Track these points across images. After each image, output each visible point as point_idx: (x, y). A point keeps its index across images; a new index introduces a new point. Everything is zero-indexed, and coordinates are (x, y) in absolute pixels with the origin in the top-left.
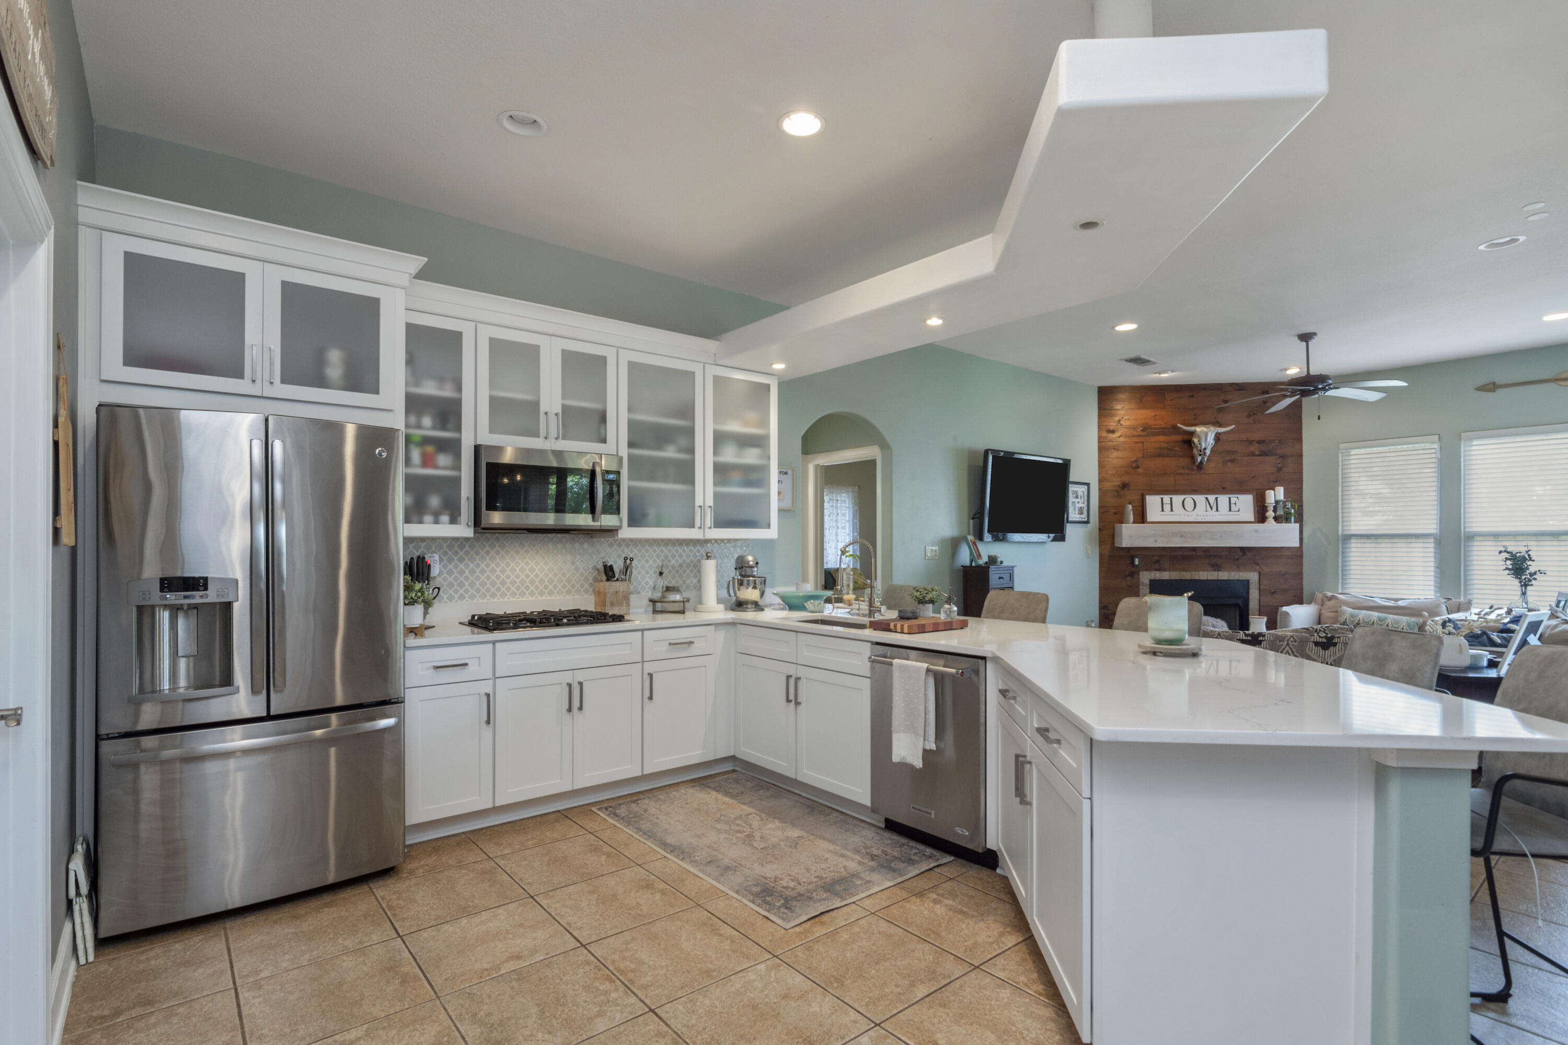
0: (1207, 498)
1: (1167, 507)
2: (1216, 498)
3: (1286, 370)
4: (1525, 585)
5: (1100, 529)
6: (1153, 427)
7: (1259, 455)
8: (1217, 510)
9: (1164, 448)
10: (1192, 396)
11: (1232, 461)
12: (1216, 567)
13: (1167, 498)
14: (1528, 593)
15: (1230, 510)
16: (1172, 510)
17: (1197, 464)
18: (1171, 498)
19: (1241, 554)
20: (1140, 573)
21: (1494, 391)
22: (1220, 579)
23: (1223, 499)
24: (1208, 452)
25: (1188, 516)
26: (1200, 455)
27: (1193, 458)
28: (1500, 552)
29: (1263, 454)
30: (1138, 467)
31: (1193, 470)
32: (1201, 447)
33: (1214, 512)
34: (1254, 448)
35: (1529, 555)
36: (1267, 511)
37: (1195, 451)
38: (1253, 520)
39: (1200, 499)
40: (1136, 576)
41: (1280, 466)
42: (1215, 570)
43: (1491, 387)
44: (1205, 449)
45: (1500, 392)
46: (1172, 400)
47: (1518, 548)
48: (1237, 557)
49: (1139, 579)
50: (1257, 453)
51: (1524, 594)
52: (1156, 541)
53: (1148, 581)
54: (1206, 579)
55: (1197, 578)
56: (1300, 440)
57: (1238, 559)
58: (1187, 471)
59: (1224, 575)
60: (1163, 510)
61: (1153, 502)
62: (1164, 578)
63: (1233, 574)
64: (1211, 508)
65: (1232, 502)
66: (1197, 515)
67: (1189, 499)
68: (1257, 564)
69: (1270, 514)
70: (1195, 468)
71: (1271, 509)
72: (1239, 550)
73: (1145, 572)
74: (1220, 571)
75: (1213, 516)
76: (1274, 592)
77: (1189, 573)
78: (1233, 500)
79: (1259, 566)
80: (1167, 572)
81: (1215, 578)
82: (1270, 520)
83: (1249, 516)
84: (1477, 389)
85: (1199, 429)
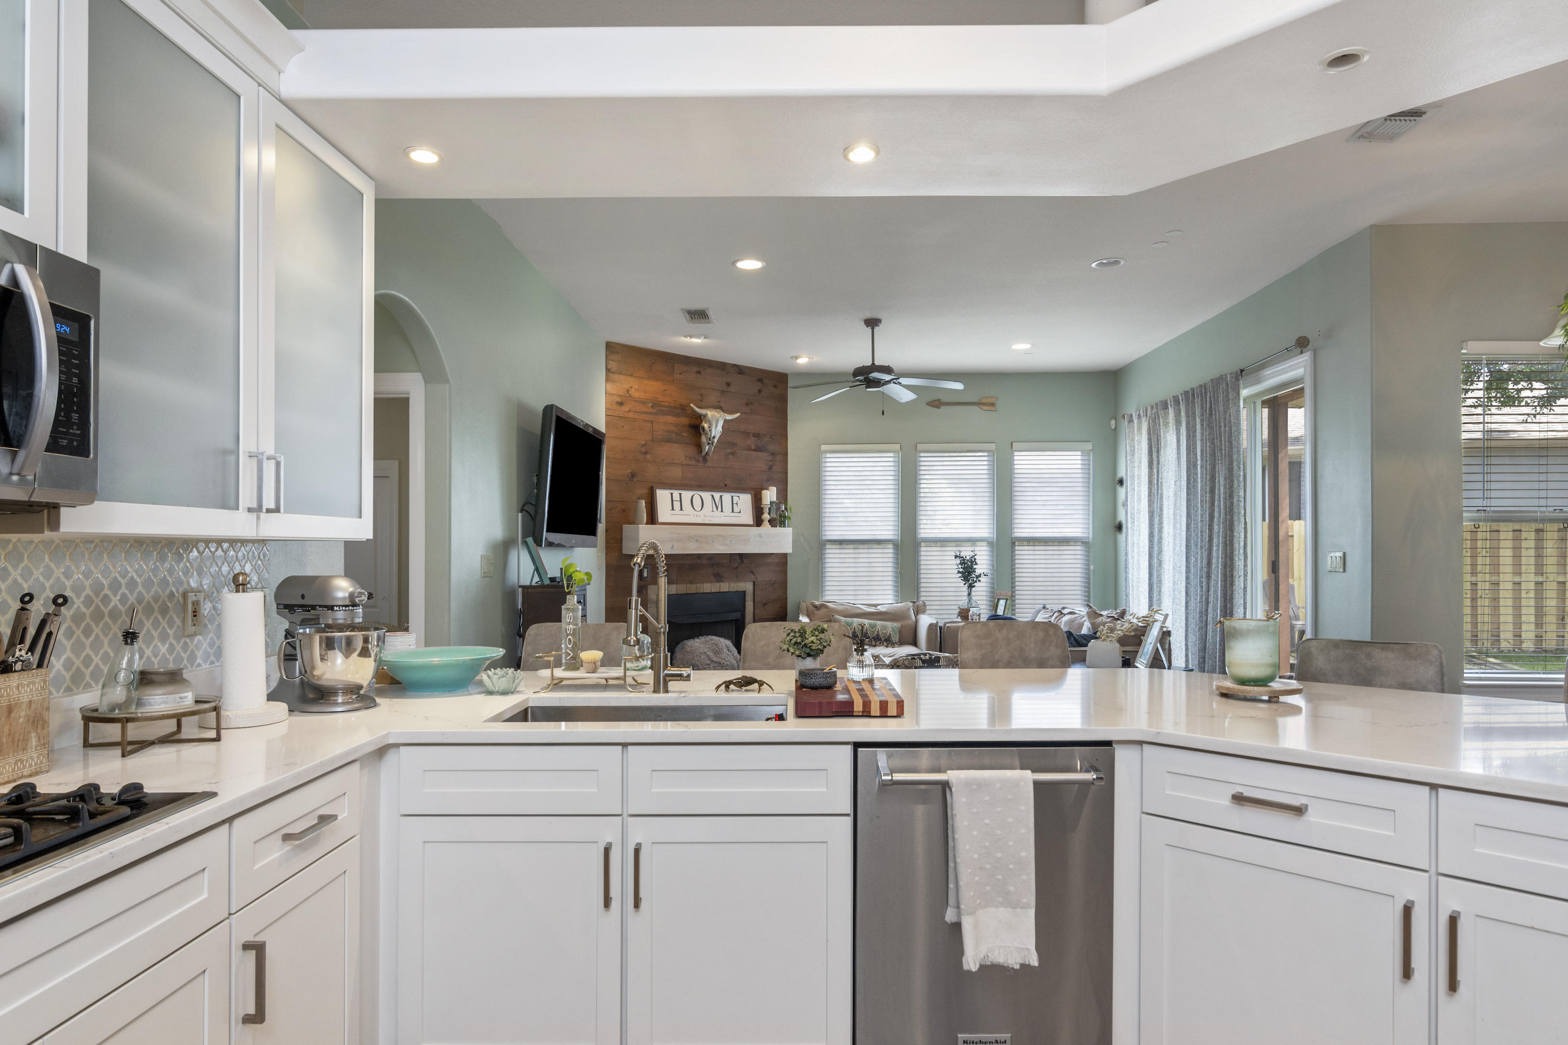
0: (712, 496)
1: (677, 505)
2: (721, 496)
3: (797, 358)
4: (971, 586)
5: (606, 531)
6: (663, 403)
7: (754, 450)
8: (722, 511)
9: (672, 432)
10: (699, 372)
11: (733, 454)
12: (719, 578)
13: (676, 494)
14: (973, 593)
15: (733, 512)
16: (681, 509)
17: (704, 454)
18: (680, 494)
19: (740, 561)
20: (650, 587)
21: (940, 408)
22: (722, 591)
23: (727, 497)
24: (716, 440)
25: (697, 516)
26: (708, 444)
27: (699, 447)
28: (956, 557)
29: (758, 450)
30: (646, 453)
31: (699, 462)
32: (711, 435)
33: (718, 513)
34: (751, 442)
35: (975, 559)
36: (763, 513)
37: (704, 439)
38: (752, 523)
39: (707, 496)
40: (644, 592)
41: (771, 463)
42: (718, 582)
43: (937, 404)
44: (714, 437)
45: (944, 409)
46: (680, 374)
47: (967, 553)
48: (736, 566)
49: (647, 595)
50: (753, 448)
51: (969, 594)
52: (673, 547)
54: (710, 591)
55: (701, 591)
56: (785, 436)
57: (737, 567)
58: (693, 463)
59: (725, 587)
60: (673, 509)
61: (663, 496)
63: (732, 584)
64: (717, 508)
65: (735, 502)
66: (705, 516)
67: (697, 495)
68: (752, 572)
69: (766, 516)
70: (701, 459)
71: (766, 510)
72: (738, 557)
74: (722, 581)
75: (719, 518)
76: (766, 604)
77: (694, 586)
78: (735, 499)
79: (754, 575)
80: (675, 585)
81: (717, 590)
82: (766, 523)
83: (748, 518)
84: (927, 404)
85: (710, 413)
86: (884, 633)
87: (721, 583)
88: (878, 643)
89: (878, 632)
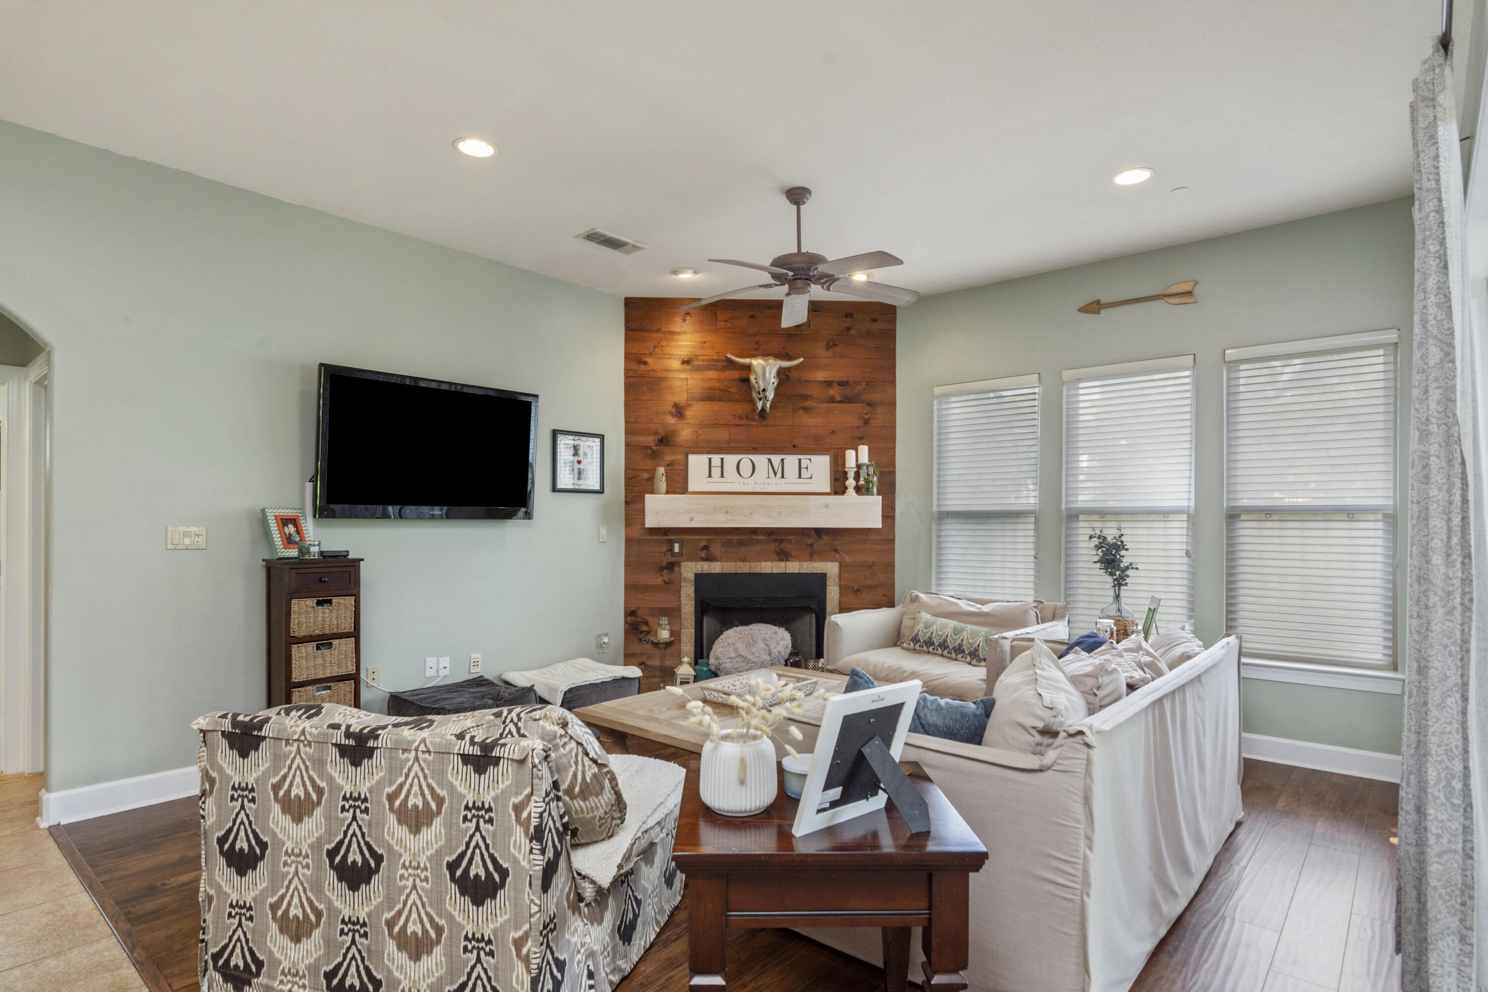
0: (770, 460)
1: (716, 472)
2: (782, 460)
4: (1119, 583)
5: (627, 503)
6: (700, 357)
7: (840, 402)
8: (783, 477)
9: (715, 389)
10: (752, 317)
11: (806, 408)
12: (784, 556)
13: (716, 459)
14: (1123, 594)
15: (800, 477)
16: (722, 476)
17: (758, 411)
18: (722, 459)
19: (816, 537)
20: (682, 564)
21: (1099, 313)
22: (788, 571)
23: (791, 461)
24: (770, 395)
25: (744, 484)
26: (760, 399)
28: (1091, 537)
29: (846, 400)
30: (681, 415)
31: (754, 421)
32: (760, 387)
33: (776, 480)
34: (835, 392)
35: (1122, 542)
36: (847, 479)
37: (754, 395)
39: (761, 460)
40: (676, 569)
41: (867, 417)
42: (781, 560)
43: (1094, 307)
44: (766, 390)
45: (1105, 313)
46: (726, 321)
47: (1110, 531)
48: (810, 542)
49: (680, 573)
50: (838, 399)
51: (1117, 597)
53: (693, 576)
54: (770, 572)
55: (758, 570)
56: (893, 382)
57: (811, 544)
58: (747, 422)
59: (793, 567)
60: (710, 476)
61: (697, 463)
62: (714, 572)
63: (805, 564)
64: (775, 474)
65: (803, 465)
66: (756, 483)
67: (746, 460)
68: (836, 551)
69: (851, 482)
70: (757, 417)
71: (851, 475)
72: (813, 532)
73: (689, 563)
74: (790, 560)
75: (776, 484)
76: (858, 590)
77: (748, 564)
78: (804, 463)
79: (840, 554)
80: (719, 563)
81: (781, 571)
82: (851, 491)
83: (823, 483)
84: (1080, 310)
85: (757, 363)
86: (970, 644)
87: (788, 563)
89: (962, 640)
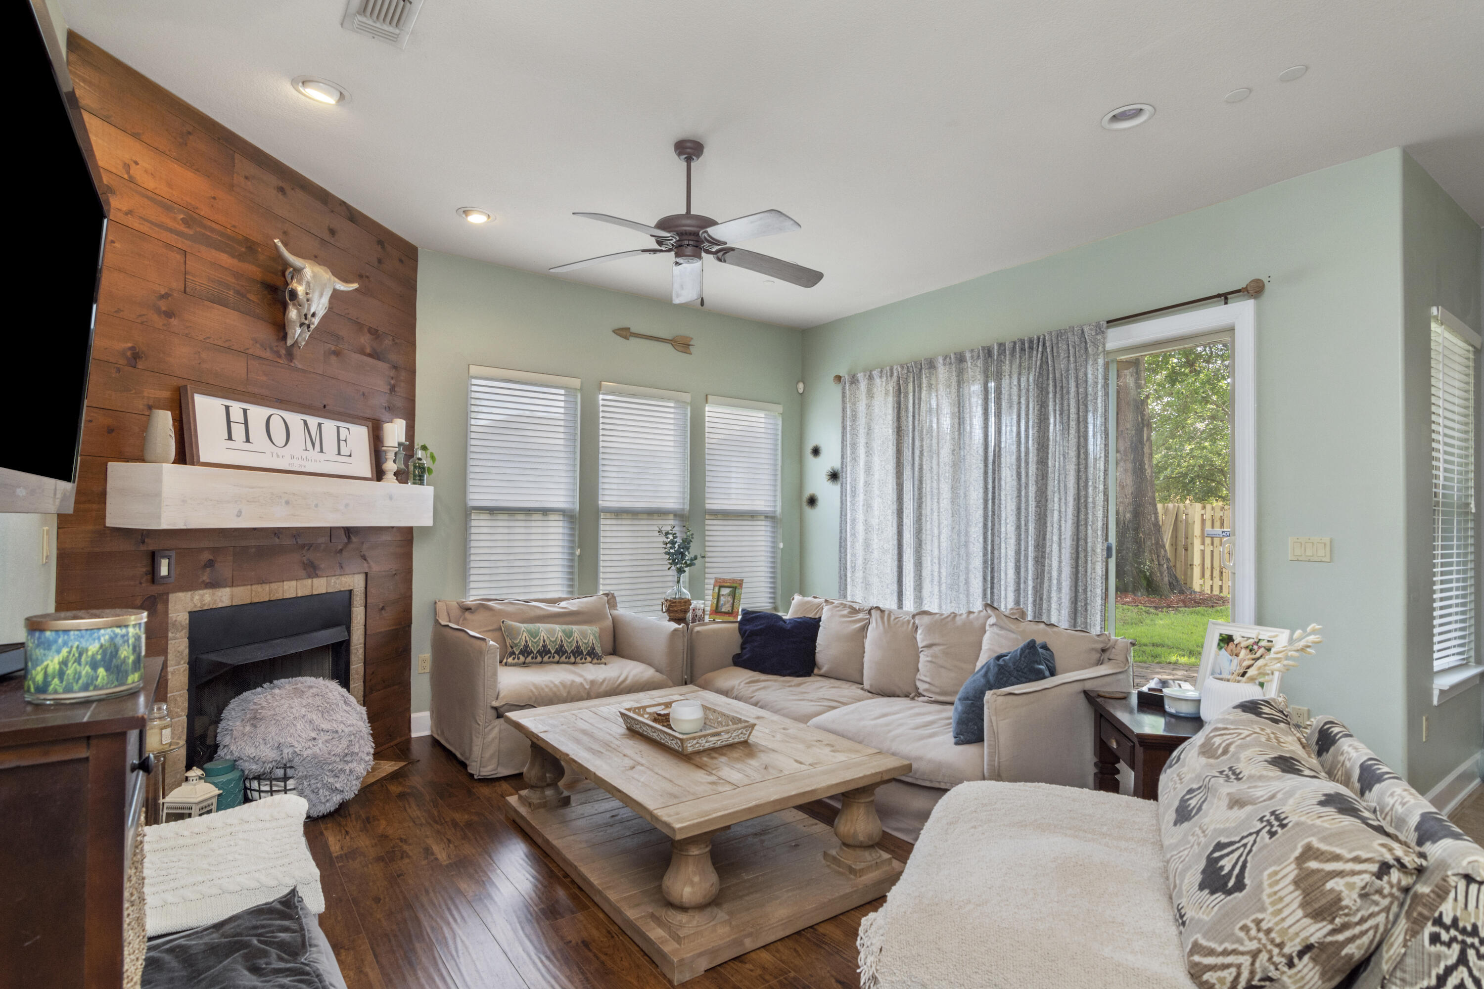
0: (305, 422)
1: (238, 431)
2: (320, 425)
3: (466, 212)
6: (209, 223)
7: (370, 355)
8: (322, 451)
9: (227, 286)
10: (281, 190)
11: (337, 353)
12: (312, 570)
13: (236, 408)
14: (681, 581)
15: (339, 454)
16: (248, 440)
17: (289, 342)
18: (245, 411)
19: (346, 541)
20: (172, 597)
21: (630, 340)
22: (315, 593)
23: (330, 426)
24: (316, 321)
25: (278, 456)
26: (299, 326)
27: (281, 328)
28: (660, 535)
29: (374, 356)
30: (169, 314)
31: (280, 356)
32: (309, 309)
33: (314, 454)
34: (365, 340)
36: (385, 460)
37: (293, 314)
38: (370, 476)
39: (295, 419)
40: (160, 607)
41: (391, 381)
42: (310, 577)
43: (624, 333)
44: (313, 315)
48: (340, 547)
49: (166, 613)
50: (368, 350)
52: (239, 513)
53: (187, 616)
54: (293, 595)
55: (279, 596)
56: (413, 343)
57: (341, 550)
58: (268, 354)
59: (320, 585)
60: (230, 438)
61: (209, 411)
62: (220, 605)
63: (333, 580)
64: (313, 445)
65: (342, 437)
66: (292, 457)
67: (278, 416)
68: (364, 558)
69: (390, 466)
70: (283, 352)
71: (391, 456)
73: (181, 595)
74: (317, 576)
75: (315, 462)
77: (267, 587)
78: (343, 433)
79: (368, 563)
80: (228, 590)
81: (307, 592)
82: (390, 476)
83: (363, 465)
84: (614, 331)
85: (309, 270)
86: (586, 644)
87: (315, 580)
88: (578, 659)
89: (576, 643)
